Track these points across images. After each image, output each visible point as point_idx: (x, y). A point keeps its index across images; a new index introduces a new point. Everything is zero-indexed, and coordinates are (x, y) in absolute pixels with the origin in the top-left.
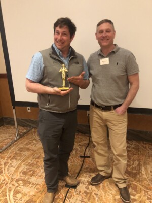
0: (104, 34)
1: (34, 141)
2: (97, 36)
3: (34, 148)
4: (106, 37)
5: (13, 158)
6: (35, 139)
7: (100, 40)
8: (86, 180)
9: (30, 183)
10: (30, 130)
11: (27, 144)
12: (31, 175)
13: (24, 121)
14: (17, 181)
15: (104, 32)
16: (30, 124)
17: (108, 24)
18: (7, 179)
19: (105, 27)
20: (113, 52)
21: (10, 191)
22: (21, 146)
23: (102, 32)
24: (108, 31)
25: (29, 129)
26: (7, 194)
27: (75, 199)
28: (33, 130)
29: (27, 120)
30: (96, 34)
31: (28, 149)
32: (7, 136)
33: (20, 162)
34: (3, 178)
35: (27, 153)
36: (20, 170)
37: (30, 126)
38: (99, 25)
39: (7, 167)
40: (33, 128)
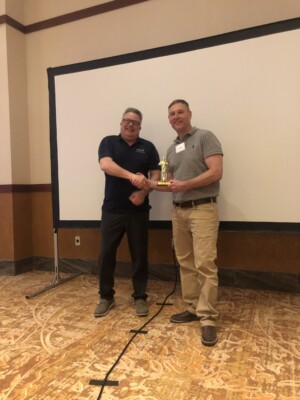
1: (83, 288)
3: (83, 294)
5: (49, 304)
8: (163, 326)
9: (75, 328)
10: (76, 277)
11: (72, 291)
12: (79, 321)
13: (68, 263)
14: (57, 326)
16: (77, 267)
17: (180, 104)
18: (39, 323)
21: (45, 334)
22: (62, 292)
24: (180, 112)
25: (75, 274)
26: (42, 337)
27: (144, 343)
28: (82, 277)
29: (72, 261)
31: (74, 296)
32: (38, 282)
33: (60, 308)
34: (33, 323)
35: (71, 300)
36: (61, 315)
37: (76, 271)
39: (39, 313)
40: (82, 273)
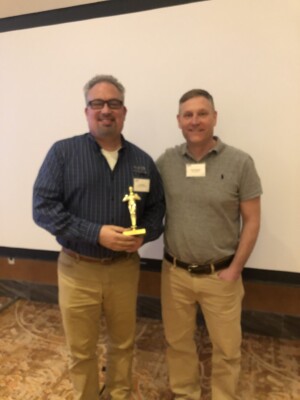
0: (193, 120)
1: (13, 331)
2: (179, 121)
4: (198, 125)
6: (16, 326)
7: (187, 131)
10: (10, 305)
13: (1, 284)
15: (195, 115)
16: (13, 290)
19: (195, 104)
20: (214, 153)
23: (189, 114)
24: (202, 113)
25: (10, 300)
28: (17, 304)
29: (6, 283)
30: (178, 117)
37: (11, 295)
38: (184, 99)
40: (19, 298)
